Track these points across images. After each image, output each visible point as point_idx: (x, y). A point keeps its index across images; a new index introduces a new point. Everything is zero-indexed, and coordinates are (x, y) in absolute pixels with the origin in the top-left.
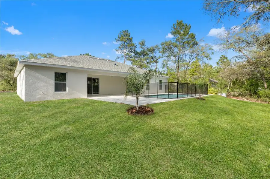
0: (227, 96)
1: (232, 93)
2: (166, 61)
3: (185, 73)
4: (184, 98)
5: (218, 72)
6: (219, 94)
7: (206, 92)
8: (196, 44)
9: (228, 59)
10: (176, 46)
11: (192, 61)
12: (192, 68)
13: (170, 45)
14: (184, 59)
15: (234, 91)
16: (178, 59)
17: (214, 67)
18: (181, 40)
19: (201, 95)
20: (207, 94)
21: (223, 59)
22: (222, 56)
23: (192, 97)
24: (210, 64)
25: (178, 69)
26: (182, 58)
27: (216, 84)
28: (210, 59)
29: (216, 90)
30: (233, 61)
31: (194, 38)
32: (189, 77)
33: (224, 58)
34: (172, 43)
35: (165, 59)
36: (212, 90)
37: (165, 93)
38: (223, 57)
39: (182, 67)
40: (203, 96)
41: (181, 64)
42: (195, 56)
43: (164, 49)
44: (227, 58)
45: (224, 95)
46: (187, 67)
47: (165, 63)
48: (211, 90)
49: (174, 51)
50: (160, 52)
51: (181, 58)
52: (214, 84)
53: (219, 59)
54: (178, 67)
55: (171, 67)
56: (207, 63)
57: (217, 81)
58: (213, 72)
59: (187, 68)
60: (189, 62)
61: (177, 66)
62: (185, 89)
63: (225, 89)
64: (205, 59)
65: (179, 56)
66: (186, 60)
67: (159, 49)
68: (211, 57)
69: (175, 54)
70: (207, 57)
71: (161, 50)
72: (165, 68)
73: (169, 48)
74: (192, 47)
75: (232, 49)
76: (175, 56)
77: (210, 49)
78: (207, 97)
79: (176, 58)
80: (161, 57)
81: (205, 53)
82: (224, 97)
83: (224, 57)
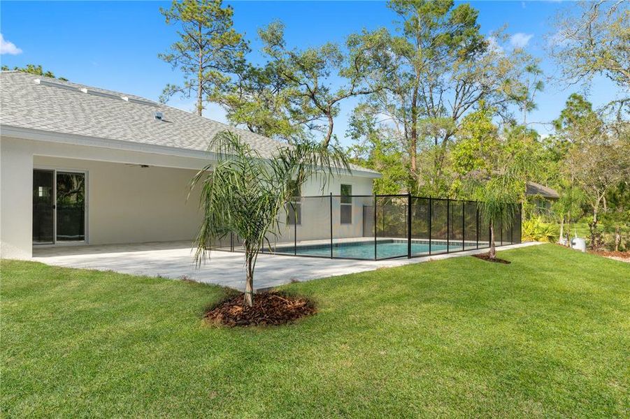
0: (591, 247)
1: (607, 238)
2: (367, 110)
3: (439, 160)
4: (433, 257)
5: (556, 160)
6: (562, 241)
7: (514, 234)
8: (479, 46)
9: (594, 109)
10: (405, 53)
11: (466, 114)
12: (464, 141)
13: (381, 46)
14: (436, 102)
15: (614, 230)
16: (414, 105)
17: (544, 135)
18: (423, 30)
19: (496, 243)
20: (520, 242)
21: (577, 110)
22: (575, 97)
23: (461, 251)
24: (529, 127)
25: (414, 144)
26: (428, 99)
27: (552, 202)
28: (531, 106)
29: (550, 226)
30: (610, 118)
31: (474, 22)
32: (455, 174)
33: (578, 104)
34: (389, 41)
35: (364, 102)
36: (538, 227)
37: (364, 236)
38: (576, 102)
39: (430, 134)
40: (503, 249)
41: (423, 121)
42: (477, 94)
43: (357, 60)
44: (588, 106)
45: (580, 244)
46: (448, 136)
47: (361, 117)
48: (533, 225)
49: (400, 72)
50: (342, 74)
51: (425, 98)
52: (544, 203)
53: (564, 107)
54: (414, 133)
55: (386, 134)
56: (520, 122)
57: (553, 192)
58: (542, 155)
59: (446, 139)
60: (455, 118)
61: (410, 129)
62: (440, 222)
63: (584, 222)
64: (513, 108)
65: (416, 92)
66: (443, 110)
67: (340, 58)
68: (535, 102)
69: (402, 83)
70: (518, 100)
71: (349, 67)
72: (363, 138)
73: (377, 59)
74: (466, 57)
75: (605, 71)
76: (399, 91)
77: (529, 70)
78: (518, 253)
79: (406, 97)
80: (348, 92)
81: (514, 83)
82: (579, 251)
83: (581, 102)
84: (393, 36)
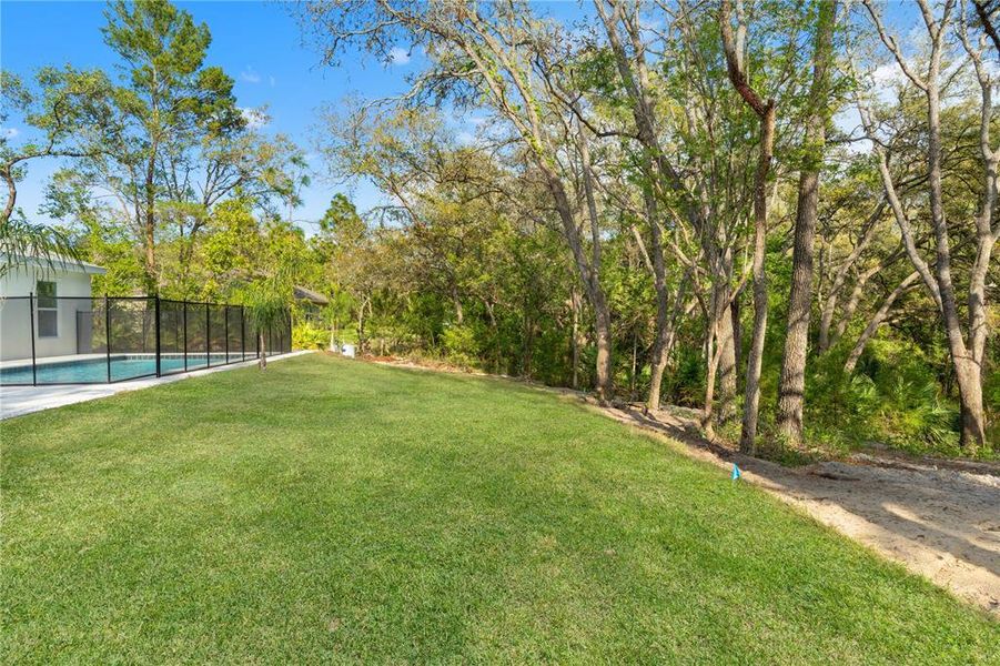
0: (359, 354)
1: (373, 343)
2: (75, 179)
3: (186, 256)
4: (192, 374)
5: (322, 262)
6: (333, 348)
7: (283, 343)
8: (233, 123)
9: (358, 212)
10: (134, 111)
11: (220, 201)
12: (221, 234)
13: (98, 94)
14: (180, 182)
15: (379, 335)
16: (149, 180)
17: (308, 236)
18: (161, 87)
20: (290, 351)
21: (341, 214)
22: (339, 196)
24: (295, 224)
25: (150, 232)
26: (169, 177)
27: (321, 308)
28: (296, 201)
29: (320, 333)
30: (374, 224)
31: (229, 93)
32: (207, 273)
33: (342, 206)
34: (110, 90)
35: (70, 167)
36: (306, 335)
37: (78, 353)
38: (341, 203)
39: (172, 221)
40: (275, 358)
41: (161, 204)
42: (234, 179)
43: (58, 107)
44: (353, 209)
45: (349, 350)
46: (197, 225)
47: (66, 188)
48: (303, 331)
49: (125, 134)
50: (31, 121)
51: (165, 175)
52: (312, 309)
53: (329, 206)
54: (150, 218)
55: (106, 215)
56: (284, 218)
57: (322, 297)
58: (307, 256)
59: (195, 230)
60: (207, 204)
61: (143, 211)
63: (352, 327)
64: (276, 201)
65: (152, 165)
66: (190, 192)
67: (27, 98)
68: (301, 198)
69: (131, 150)
70: (283, 193)
71: (43, 114)
72: (69, 218)
73: (91, 111)
74: (220, 133)
75: (369, 176)
76: (128, 161)
77: (294, 161)
78: (290, 362)
79: (138, 170)
80: (43, 150)
81: (278, 173)
82: (349, 358)
83: (346, 203)
84: (116, 84)
